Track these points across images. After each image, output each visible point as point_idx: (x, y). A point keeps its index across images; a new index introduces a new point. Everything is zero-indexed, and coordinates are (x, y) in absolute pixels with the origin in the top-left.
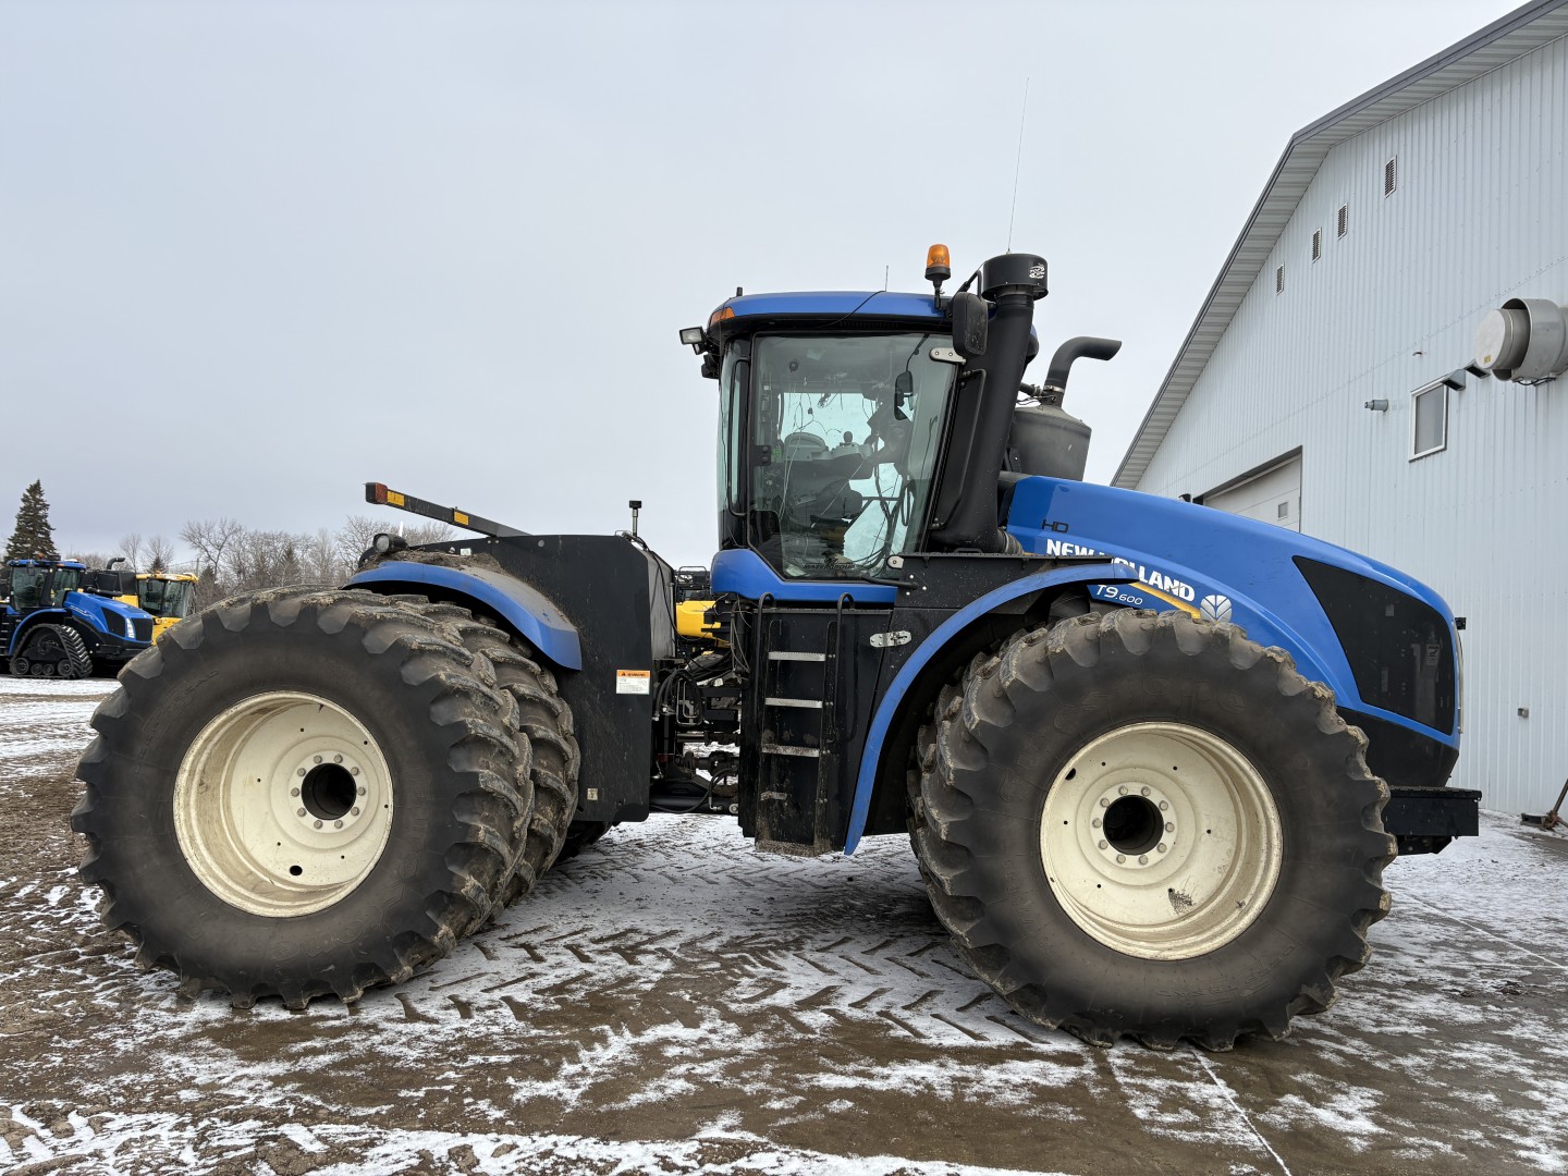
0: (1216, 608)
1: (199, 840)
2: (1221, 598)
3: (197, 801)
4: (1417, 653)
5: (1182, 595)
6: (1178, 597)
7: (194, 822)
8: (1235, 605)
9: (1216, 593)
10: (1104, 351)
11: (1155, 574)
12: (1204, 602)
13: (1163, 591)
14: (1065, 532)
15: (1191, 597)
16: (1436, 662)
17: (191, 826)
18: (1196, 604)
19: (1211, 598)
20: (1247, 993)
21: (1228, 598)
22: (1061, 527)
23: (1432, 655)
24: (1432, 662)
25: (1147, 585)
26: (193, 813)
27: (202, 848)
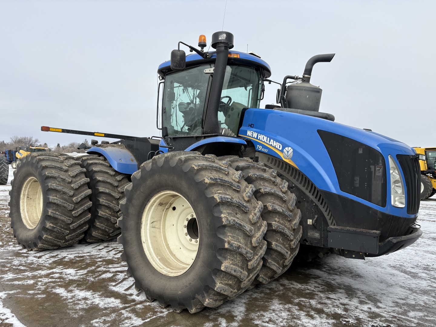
0: (288, 152)
1: (26, 210)
2: (290, 148)
3: (26, 201)
4: (373, 170)
5: (278, 148)
6: (277, 149)
7: (25, 206)
8: (294, 151)
9: (288, 146)
10: (327, 59)
11: (272, 140)
12: (285, 150)
13: (273, 146)
14: (253, 127)
15: (281, 149)
16: (381, 173)
17: (24, 207)
18: (282, 151)
19: (287, 148)
20: (180, 292)
21: (292, 148)
22: (252, 126)
23: (379, 170)
24: (379, 173)
25: (269, 144)
26: (25, 204)
27: (26, 212)
